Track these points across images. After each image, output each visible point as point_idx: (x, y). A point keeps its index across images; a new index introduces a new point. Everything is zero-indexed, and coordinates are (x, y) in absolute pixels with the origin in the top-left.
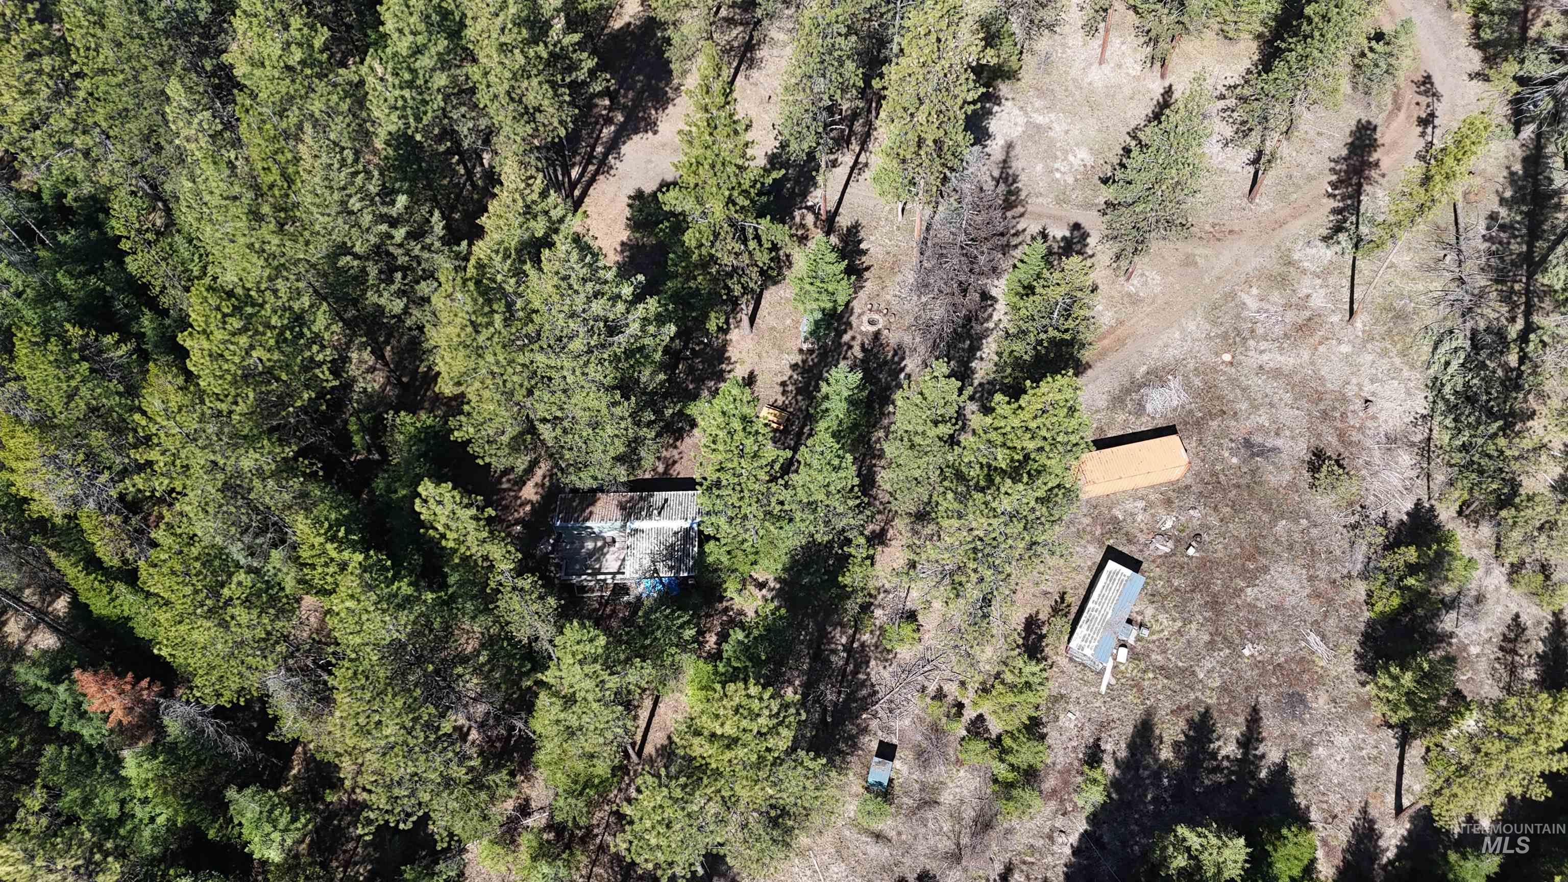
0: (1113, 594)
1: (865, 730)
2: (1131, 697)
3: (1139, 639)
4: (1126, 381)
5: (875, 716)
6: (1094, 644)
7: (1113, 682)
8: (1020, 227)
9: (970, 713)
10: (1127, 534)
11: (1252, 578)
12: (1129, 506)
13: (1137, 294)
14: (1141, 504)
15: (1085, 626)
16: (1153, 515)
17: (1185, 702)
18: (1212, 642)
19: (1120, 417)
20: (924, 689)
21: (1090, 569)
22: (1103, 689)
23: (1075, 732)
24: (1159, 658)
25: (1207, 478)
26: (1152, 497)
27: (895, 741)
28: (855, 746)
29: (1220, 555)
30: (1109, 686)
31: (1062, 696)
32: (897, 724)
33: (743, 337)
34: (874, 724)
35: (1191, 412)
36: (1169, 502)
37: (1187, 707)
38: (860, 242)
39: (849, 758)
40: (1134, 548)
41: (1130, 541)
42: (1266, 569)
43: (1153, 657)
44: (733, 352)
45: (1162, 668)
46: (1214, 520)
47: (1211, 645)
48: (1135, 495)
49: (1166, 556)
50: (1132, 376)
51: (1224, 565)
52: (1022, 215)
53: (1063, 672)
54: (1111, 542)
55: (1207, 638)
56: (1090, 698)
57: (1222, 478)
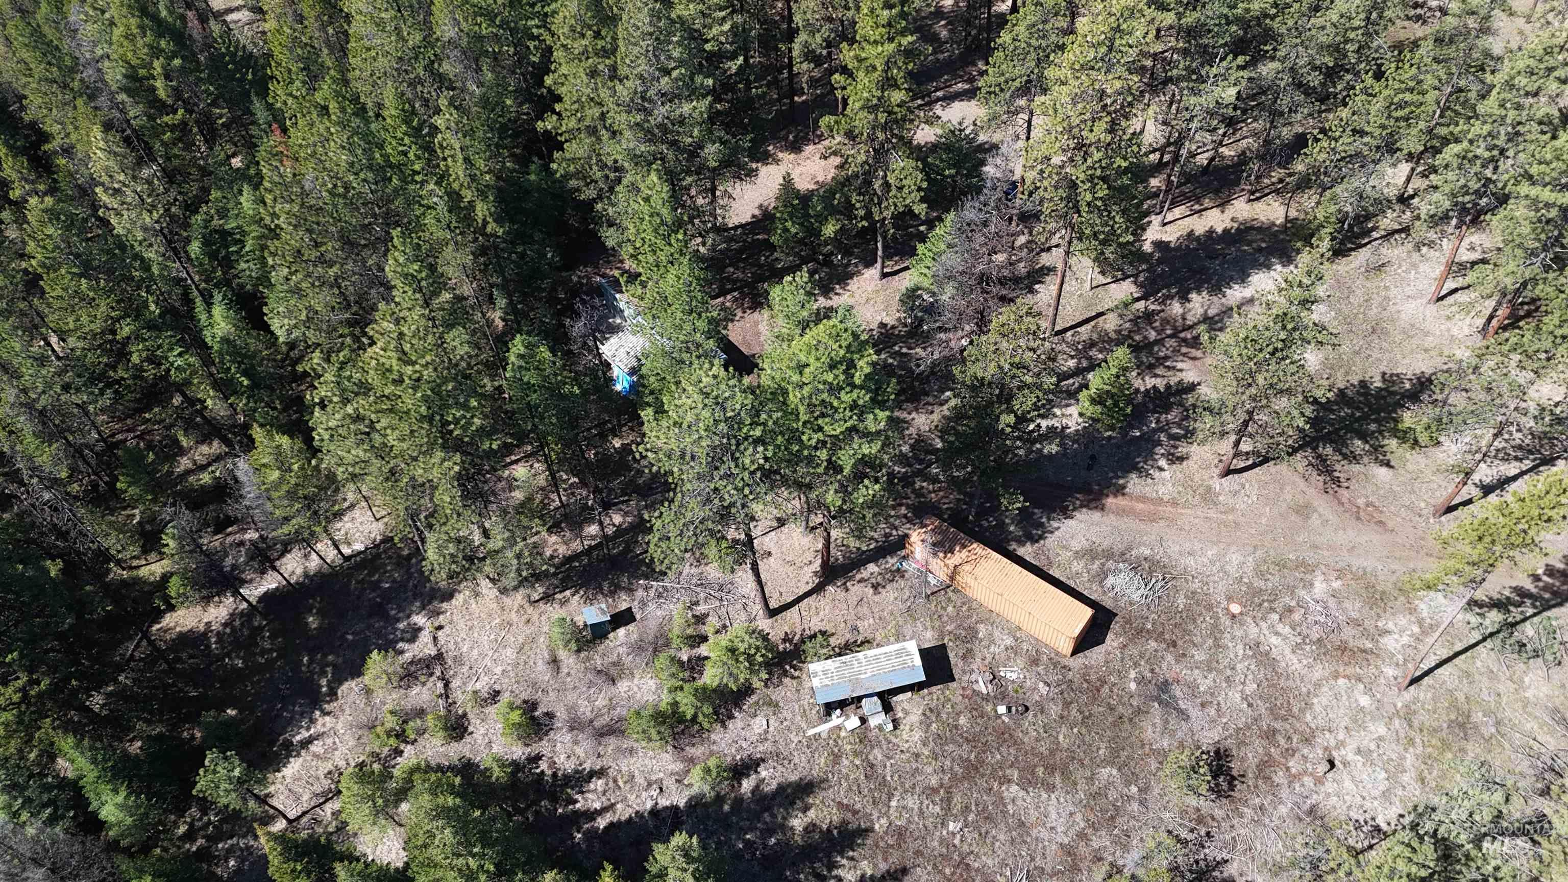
2: (822, 761)
4: (1118, 548)
6: (827, 682)
7: (824, 735)
9: (703, 650)
10: (970, 651)
11: (1028, 781)
12: (998, 634)
13: (1217, 495)
15: (838, 664)
16: (1008, 658)
17: (858, 806)
18: (935, 791)
19: (1077, 568)
22: (811, 732)
23: (754, 738)
24: (880, 757)
25: (1093, 678)
26: (1025, 646)
27: (638, 617)
28: (612, 593)
29: (1025, 738)
30: (818, 734)
31: (777, 705)
32: (652, 606)
34: (640, 593)
37: (855, 813)
40: (961, 663)
41: (964, 657)
42: (1051, 788)
43: (875, 751)
45: (872, 766)
46: (1054, 710)
47: (931, 792)
51: (1019, 749)
55: (935, 783)
56: (793, 728)
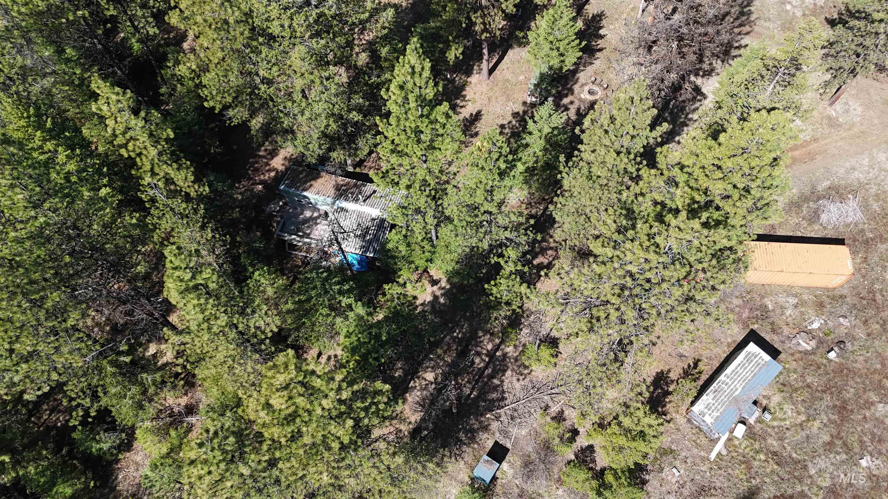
0: (747, 373)
1: (486, 428)
2: (739, 472)
3: (759, 421)
4: (807, 191)
5: (498, 418)
6: (716, 414)
7: (724, 452)
8: (743, 42)
9: (582, 441)
10: (772, 324)
12: (781, 299)
13: (837, 118)
14: (793, 301)
15: (712, 396)
16: (802, 314)
18: (831, 444)
19: (794, 220)
20: (547, 408)
21: (729, 345)
22: (713, 456)
23: (675, 487)
24: (775, 443)
25: (864, 294)
26: (805, 297)
27: (509, 445)
28: (473, 439)
29: (858, 365)
30: (719, 454)
31: (672, 451)
32: (514, 431)
33: (480, 82)
34: (495, 425)
35: (862, 231)
36: (821, 305)
38: (601, 28)
39: (464, 448)
40: (775, 338)
41: (773, 331)
43: (770, 441)
44: (469, 92)
45: (775, 454)
46: (861, 333)
47: (829, 446)
48: (789, 291)
49: (806, 353)
50: (814, 187)
51: (860, 376)
52: (748, 33)
53: (678, 430)
54: (755, 327)
55: (827, 438)
56: (698, 461)
57: (878, 297)
